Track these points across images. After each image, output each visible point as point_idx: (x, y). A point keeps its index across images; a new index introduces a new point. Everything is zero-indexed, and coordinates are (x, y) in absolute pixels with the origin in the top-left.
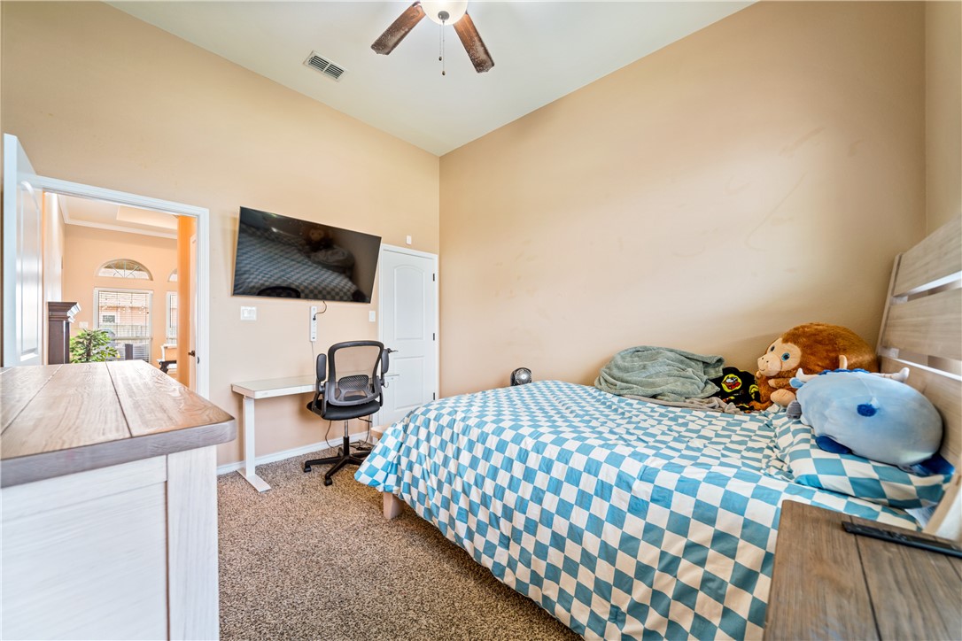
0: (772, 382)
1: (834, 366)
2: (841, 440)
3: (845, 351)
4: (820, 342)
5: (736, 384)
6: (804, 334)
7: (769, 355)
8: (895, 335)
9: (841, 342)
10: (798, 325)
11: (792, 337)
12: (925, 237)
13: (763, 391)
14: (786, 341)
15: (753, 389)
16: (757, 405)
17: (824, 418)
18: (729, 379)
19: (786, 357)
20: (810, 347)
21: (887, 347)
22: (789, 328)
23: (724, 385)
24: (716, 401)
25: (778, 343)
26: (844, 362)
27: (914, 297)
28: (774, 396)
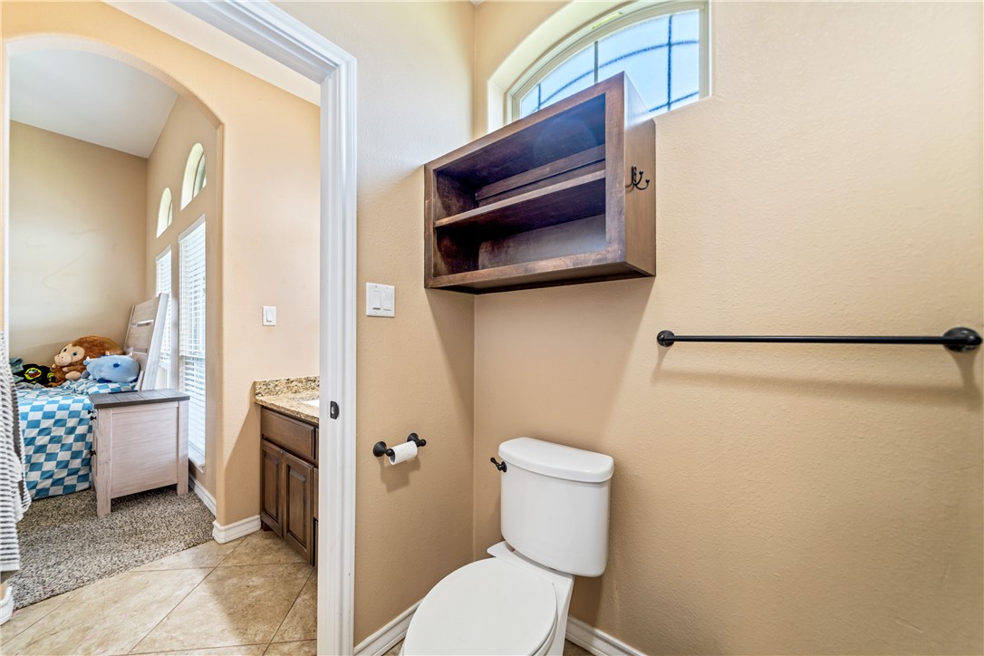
0: (65, 369)
1: (104, 355)
2: (107, 378)
3: (108, 349)
4: (96, 346)
5: (37, 373)
6: (86, 342)
7: (63, 354)
8: (131, 342)
9: (106, 345)
10: (82, 337)
11: (79, 343)
12: (145, 301)
13: (58, 375)
14: (75, 345)
15: (50, 375)
16: (54, 384)
17: (101, 371)
18: (31, 371)
19: (75, 354)
20: (90, 348)
21: (128, 347)
22: (76, 338)
23: (27, 376)
24: (24, 384)
25: (69, 347)
26: (108, 353)
27: (139, 325)
28: (68, 376)
